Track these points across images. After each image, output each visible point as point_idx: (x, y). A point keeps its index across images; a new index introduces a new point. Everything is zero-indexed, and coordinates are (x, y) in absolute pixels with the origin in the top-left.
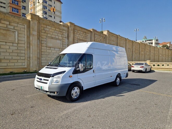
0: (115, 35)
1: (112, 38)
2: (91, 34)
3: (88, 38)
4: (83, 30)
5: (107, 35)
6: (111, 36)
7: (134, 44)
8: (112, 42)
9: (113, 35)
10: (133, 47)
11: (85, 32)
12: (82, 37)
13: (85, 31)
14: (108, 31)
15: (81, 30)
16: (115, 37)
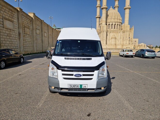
0: (39, 20)
1: (37, 22)
2: (18, 14)
3: (14, 18)
4: (9, 7)
5: (33, 18)
6: (36, 20)
7: (53, 31)
8: (38, 26)
9: (38, 19)
10: (53, 34)
11: (11, 10)
12: (8, 15)
13: (11, 8)
14: (34, 14)
15: (6, 6)
16: (39, 21)
